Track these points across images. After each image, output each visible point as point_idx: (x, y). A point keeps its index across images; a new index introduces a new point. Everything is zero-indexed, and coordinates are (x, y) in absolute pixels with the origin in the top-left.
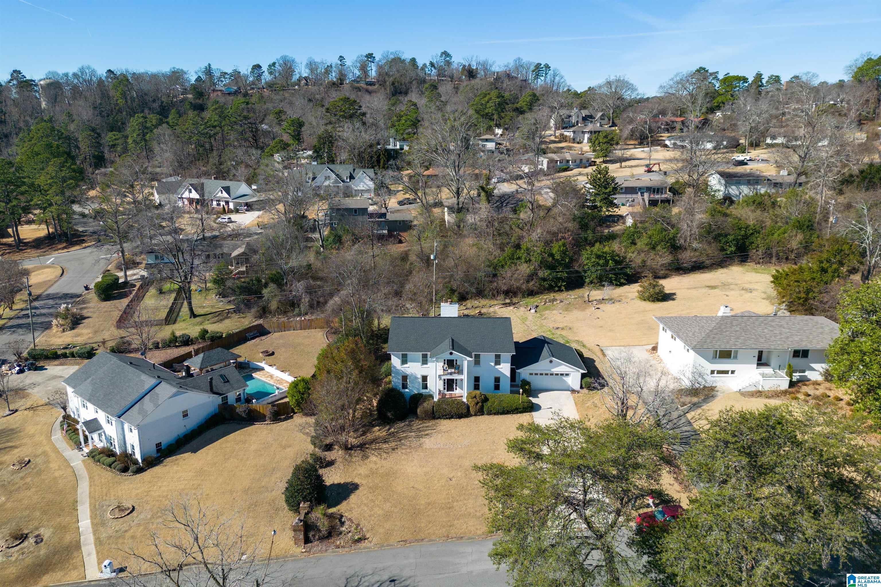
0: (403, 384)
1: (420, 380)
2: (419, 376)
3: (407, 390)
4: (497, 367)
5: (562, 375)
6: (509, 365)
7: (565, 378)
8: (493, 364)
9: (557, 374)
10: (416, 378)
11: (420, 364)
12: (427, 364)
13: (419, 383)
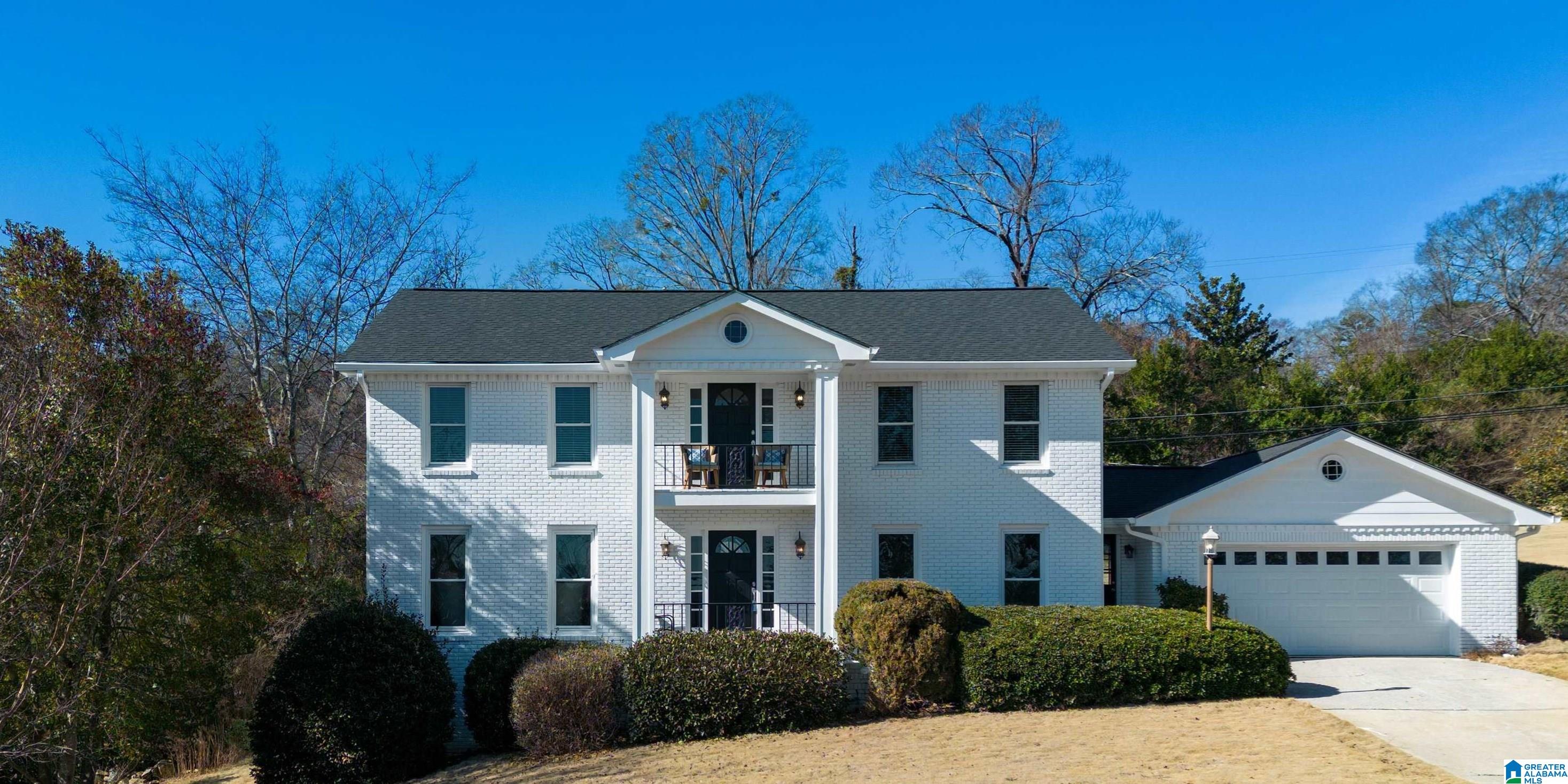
0: (436, 589)
1: (545, 557)
2: (539, 532)
3: (463, 631)
4: (1019, 468)
5: (1399, 557)
6: (1095, 448)
7: (1416, 580)
8: (992, 448)
9: (1368, 557)
10: (523, 543)
11: (542, 453)
12: (586, 457)
13: (539, 574)
